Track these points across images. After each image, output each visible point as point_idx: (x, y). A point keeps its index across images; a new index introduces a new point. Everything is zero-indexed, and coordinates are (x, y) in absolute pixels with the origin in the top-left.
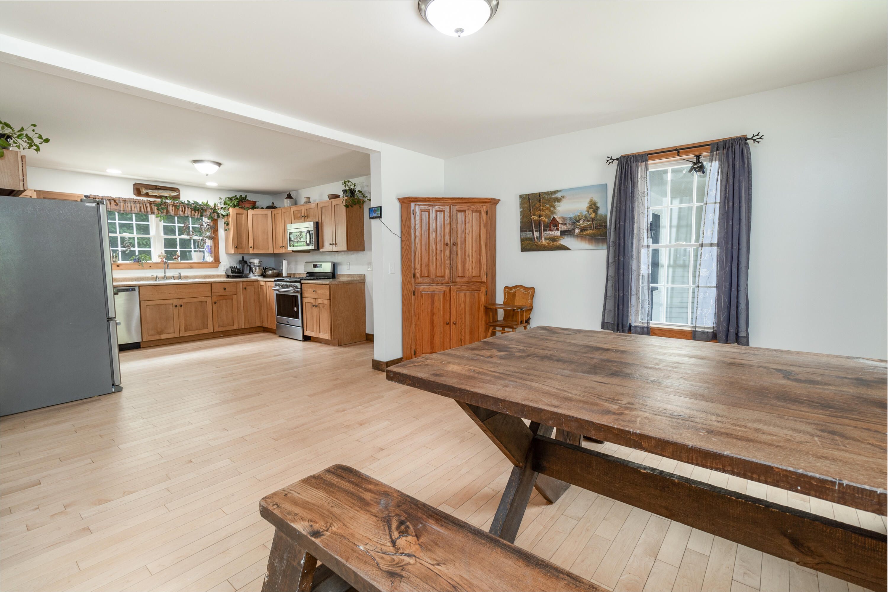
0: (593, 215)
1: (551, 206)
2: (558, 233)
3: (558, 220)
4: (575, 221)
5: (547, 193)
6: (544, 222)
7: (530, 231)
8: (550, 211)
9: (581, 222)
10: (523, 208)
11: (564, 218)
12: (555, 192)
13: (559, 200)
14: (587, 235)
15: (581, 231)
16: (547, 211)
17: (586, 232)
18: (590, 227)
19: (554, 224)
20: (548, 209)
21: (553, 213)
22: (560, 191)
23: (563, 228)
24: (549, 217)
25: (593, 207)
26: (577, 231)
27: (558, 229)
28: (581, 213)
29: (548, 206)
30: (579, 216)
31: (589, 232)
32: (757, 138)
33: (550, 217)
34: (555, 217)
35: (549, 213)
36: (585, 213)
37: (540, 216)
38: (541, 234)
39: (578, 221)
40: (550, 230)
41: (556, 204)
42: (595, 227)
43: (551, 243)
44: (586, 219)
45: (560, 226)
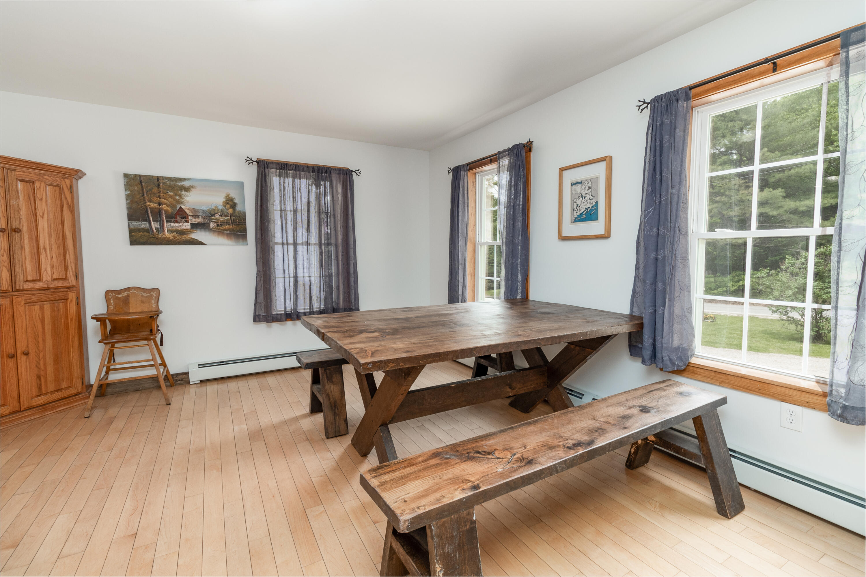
0: (231, 211)
1: (176, 195)
2: (187, 226)
3: (187, 211)
4: (210, 215)
5: (170, 179)
6: (166, 211)
7: (144, 220)
8: (175, 199)
9: (217, 216)
10: (131, 191)
11: (194, 210)
12: (184, 179)
13: (187, 189)
14: (225, 230)
15: (218, 225)
16: (170, 200)
17: (224, 227)
18: (227, 223)
19: (182, 215)
20: (171, 197)
21: (179, 202)
22: (188, 179)
23: (195, 221)
24: (173, 206)
25: (231, 202)
26: (212, 225)
27: (187, 222)
28: (216, 207)
29: (171, 193)
30: (214, 210)
31: (227, 227)
32: (358, 172)
33: (176, 207)
34: (183, 207)
35: (174, 202)
36: (221, 207)
37: (160, 204)
38: (162, 226)
39: (214, 215)
40: (177, 222)
41: (183, 193)
42: (234, 223)
43: (178, 237)
44: (223, 214)
45: (190, 218)
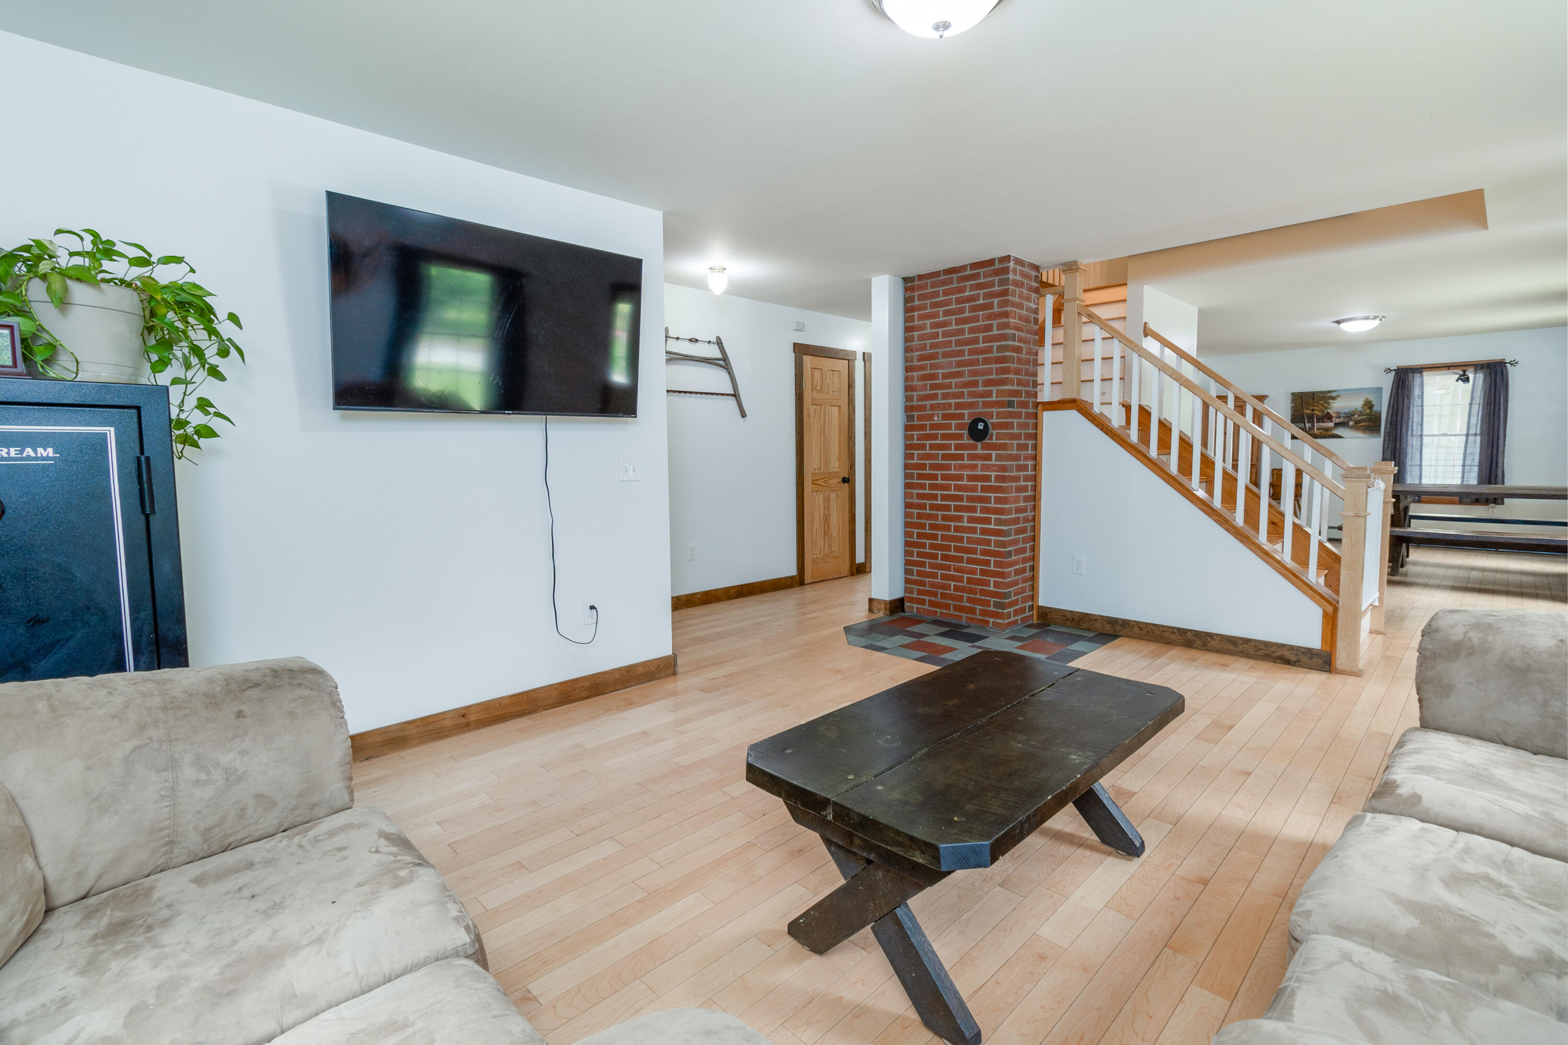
0: (1368, 411)
1: (1325, 403)
2: (1332, 424)
3: (1332, 414)
4: (1350, 416)
5: (1322, 392)
6: (1317, 415)
7: (1302, 422)
8: (1324, 406)
9: (1356, 416)
10: (1295, 403)
11: (1338, 413)
12: (1330, 392)
13: (1334, 398)
14: (1362, 426)
15: (1356, 423)
16: (1321, 407)
17: (1361, 424)
18: (1364, 420)
19: (1329, 417)
20: (1321, 405)
21: (1327, 408)
22: (1335, 391)
23: (1337, 421)
24: (1322, 411)
25: (1369, 405)
26: (1351, 423)
27: (1332, 422)
28: (1356, 409)
29: (1322, 402)
30: (1354, 411)
31: (1363, 424)
32: (1513, 363)
33: (1324, 411)
34: (1329, 411)
35: (1323, 408)
36: (1360, 409)
37: (1313, 410)
38: (1313, 426)
39: (1353, 416)
40: (1323, 422)
41: (1331, 401)
42: (1370, 420)
43: (1324, 433)
44: (1361, 414)
45: (1334, 419)
